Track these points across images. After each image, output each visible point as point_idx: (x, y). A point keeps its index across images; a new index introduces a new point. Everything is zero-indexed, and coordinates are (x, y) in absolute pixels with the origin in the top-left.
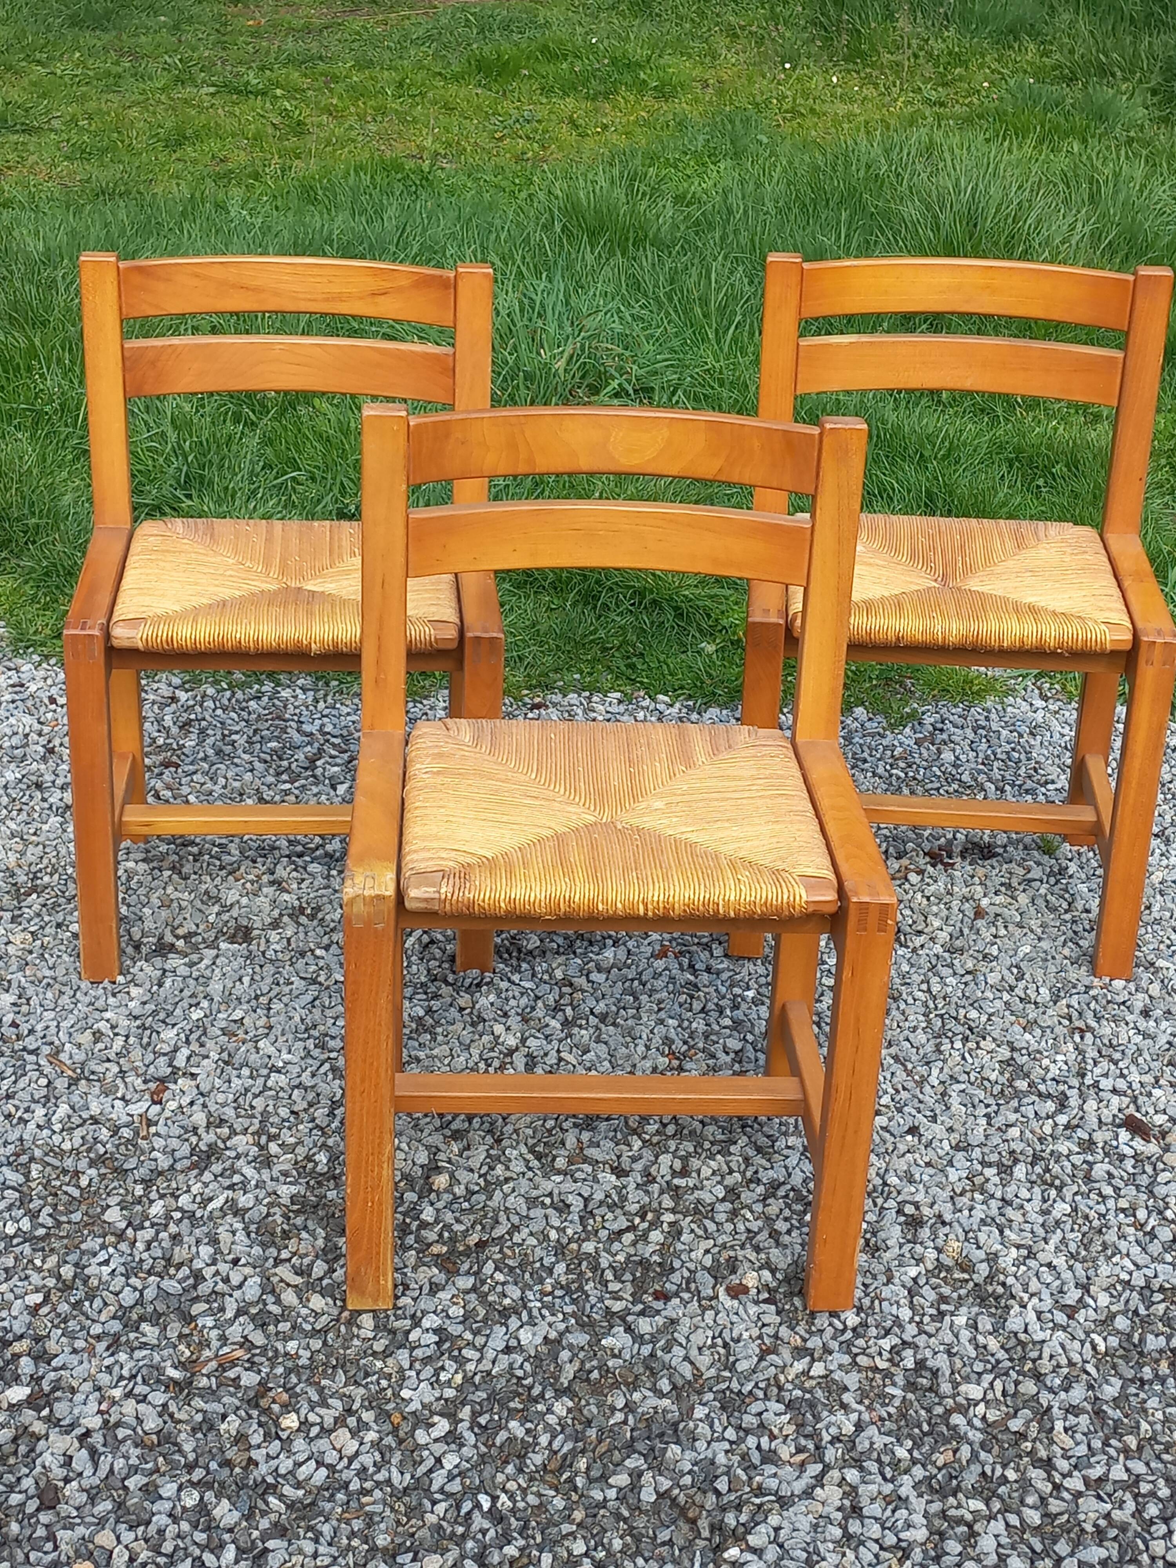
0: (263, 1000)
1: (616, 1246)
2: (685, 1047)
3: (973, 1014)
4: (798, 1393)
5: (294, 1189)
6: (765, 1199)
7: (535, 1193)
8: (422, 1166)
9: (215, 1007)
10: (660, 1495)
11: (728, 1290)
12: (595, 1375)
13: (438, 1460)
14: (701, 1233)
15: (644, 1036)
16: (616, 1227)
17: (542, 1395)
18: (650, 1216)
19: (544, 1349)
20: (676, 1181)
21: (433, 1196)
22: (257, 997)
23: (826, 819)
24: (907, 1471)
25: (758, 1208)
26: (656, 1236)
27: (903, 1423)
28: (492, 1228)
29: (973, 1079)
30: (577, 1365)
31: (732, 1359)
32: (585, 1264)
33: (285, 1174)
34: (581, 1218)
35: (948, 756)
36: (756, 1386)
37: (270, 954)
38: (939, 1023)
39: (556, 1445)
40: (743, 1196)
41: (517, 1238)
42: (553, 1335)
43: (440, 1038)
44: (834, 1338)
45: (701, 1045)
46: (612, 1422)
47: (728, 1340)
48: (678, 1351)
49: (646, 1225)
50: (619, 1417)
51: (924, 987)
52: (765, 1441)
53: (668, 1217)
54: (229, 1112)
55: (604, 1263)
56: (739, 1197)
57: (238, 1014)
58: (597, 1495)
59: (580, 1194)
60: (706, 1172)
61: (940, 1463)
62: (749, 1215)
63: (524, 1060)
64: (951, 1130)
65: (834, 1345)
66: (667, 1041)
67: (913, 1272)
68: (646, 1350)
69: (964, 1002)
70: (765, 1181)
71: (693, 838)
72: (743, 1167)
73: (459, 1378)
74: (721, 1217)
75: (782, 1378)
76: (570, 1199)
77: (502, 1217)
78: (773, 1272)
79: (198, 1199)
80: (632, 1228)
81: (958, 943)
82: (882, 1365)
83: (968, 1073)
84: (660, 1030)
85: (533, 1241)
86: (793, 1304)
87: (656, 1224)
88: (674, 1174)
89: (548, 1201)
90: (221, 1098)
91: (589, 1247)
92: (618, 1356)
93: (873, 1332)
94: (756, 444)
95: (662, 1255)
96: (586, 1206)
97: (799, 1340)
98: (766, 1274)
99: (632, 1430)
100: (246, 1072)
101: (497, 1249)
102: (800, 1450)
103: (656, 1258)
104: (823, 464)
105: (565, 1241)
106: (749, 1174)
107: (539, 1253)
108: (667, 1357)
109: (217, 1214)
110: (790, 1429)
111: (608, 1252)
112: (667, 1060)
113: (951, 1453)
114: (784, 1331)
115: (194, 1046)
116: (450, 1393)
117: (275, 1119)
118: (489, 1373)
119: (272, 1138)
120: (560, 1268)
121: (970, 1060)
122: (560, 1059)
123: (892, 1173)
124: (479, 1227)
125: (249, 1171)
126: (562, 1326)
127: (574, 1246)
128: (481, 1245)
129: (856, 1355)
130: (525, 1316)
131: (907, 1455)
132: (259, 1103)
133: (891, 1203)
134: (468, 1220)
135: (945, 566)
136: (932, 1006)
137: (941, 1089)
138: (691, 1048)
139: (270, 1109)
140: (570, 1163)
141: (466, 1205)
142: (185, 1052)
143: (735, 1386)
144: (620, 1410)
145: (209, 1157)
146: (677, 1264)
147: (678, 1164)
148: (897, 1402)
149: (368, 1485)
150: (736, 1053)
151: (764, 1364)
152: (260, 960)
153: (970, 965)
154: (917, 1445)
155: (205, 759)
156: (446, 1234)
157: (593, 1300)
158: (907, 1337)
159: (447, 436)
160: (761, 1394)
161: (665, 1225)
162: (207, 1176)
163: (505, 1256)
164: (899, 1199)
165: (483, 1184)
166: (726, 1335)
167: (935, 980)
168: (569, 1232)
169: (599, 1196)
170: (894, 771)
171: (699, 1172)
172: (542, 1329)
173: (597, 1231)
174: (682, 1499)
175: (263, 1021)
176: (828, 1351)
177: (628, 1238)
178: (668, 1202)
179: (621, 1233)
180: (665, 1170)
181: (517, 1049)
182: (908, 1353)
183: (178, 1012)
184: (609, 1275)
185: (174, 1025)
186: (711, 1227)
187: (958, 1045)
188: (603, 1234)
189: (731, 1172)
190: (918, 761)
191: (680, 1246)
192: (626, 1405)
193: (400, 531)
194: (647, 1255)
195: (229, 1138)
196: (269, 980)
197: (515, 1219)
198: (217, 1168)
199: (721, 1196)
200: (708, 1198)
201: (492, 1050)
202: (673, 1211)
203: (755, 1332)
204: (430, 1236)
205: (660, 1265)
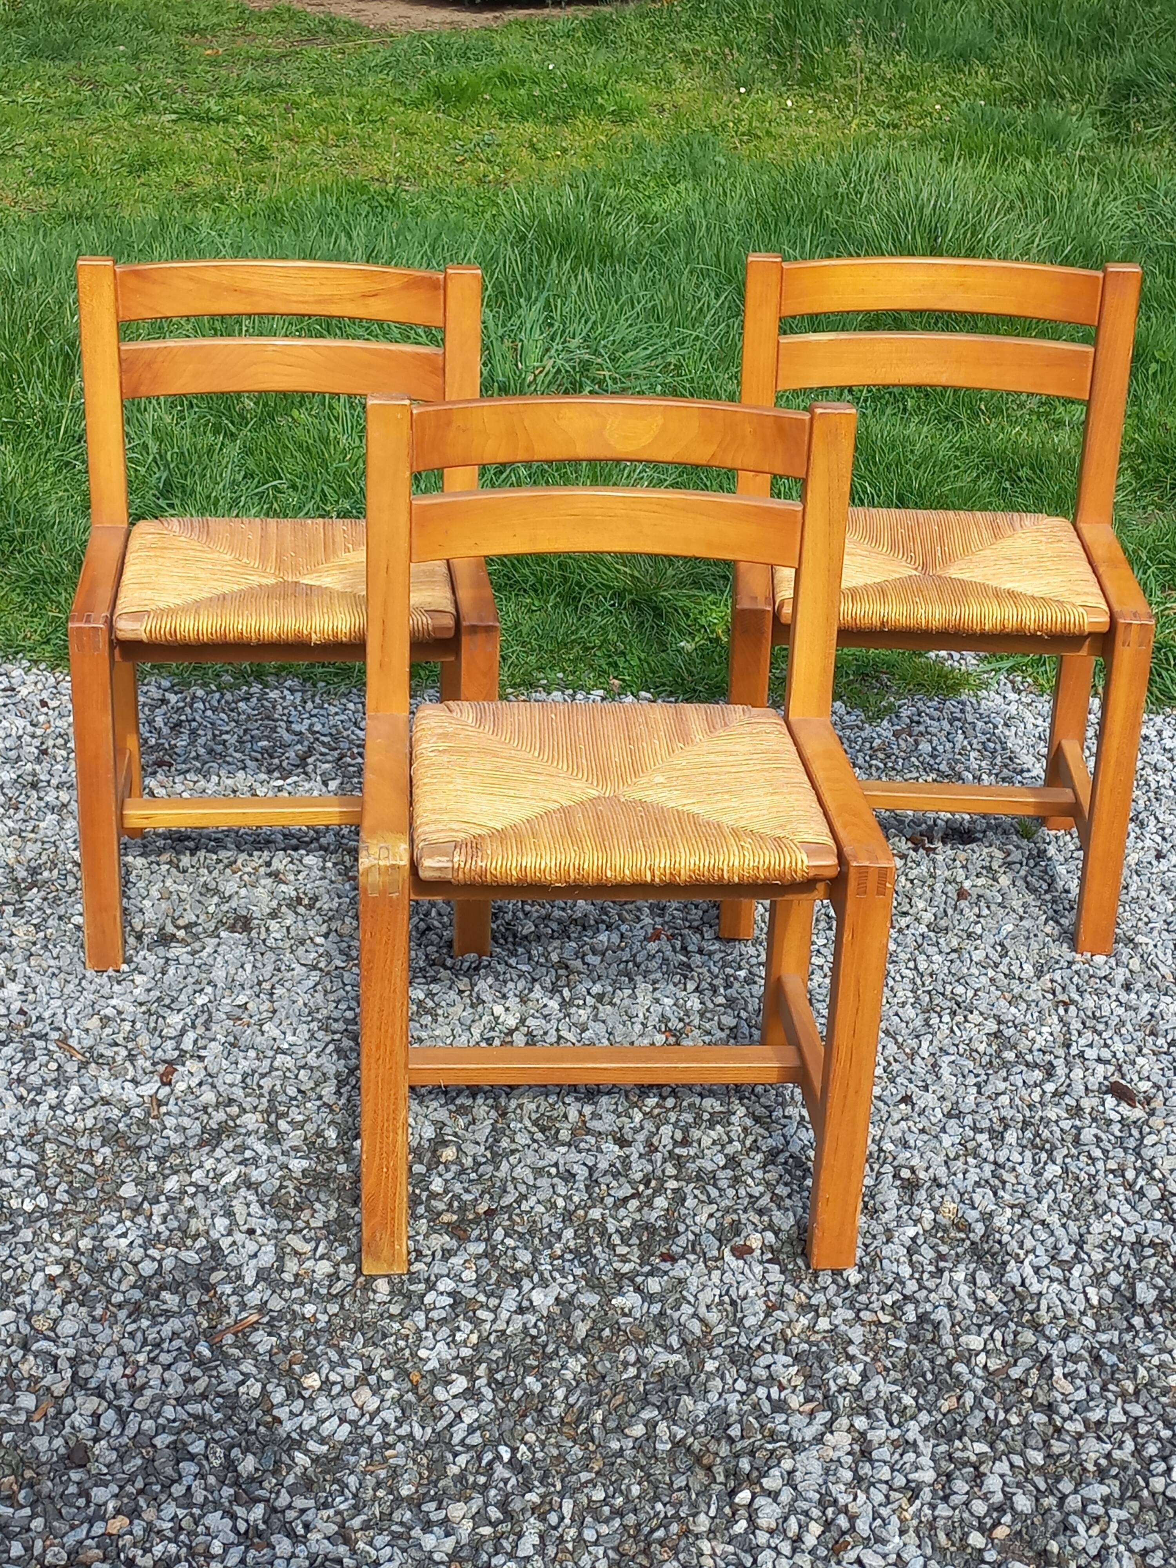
0: (266, 986)
1: (622, 1212)
2: (681, 1025)
3: (960, 990)
4: (806, 1346)
5: (305, 1163)
6: (764, 1166)
7: (541, 1164)
8: (429, 1140)
9: (219, 992)
10: (677, 1444)
11: (733, 1250)
12: (607, 1332)
13: (458, 1415)
14: (704, 1198)
15: (641, 1015)
16: (621, 1194)
17: (556, 1352)
18: (653, 1184)
19: (557, 1310)
20: (677, 1151)
21: (441, 1168)
22: (259, 983)
23: (823, 790)
24: (913, 1417)
25: (758, 1174)
26: (661, 1202)
27: (907, 1373)
28: (500, 1198)
29: (961, 1051)
30: (589, 1324)
31: (739, 1315)
32: (591, 1230)
33: (295, 1149)
34: (587, 1187)
35: (925, 747)
36: (764, 1339)
37: (270, 942)
38: (927, 999)
39: (571, 1400)
40: (743, 1163)
41: (525, 1206)
42: (564, 1295)
43: (440, 1019)
44: (837, 1294)
45: (696, 1022)
46: (625, 1376)
47: (735, 1297)
48: (687, 1309)
49: (650, 1191)
50: (632, 1371)
51: (911, 965)
52: (774, 1392)
53: (672, 1184)
54: (238, 1093)
55: (611, 1229)
56: (739, 1165)
57: (241, 1000)
58: (615, 1445)
59: (584, 1164)
60: (706, 1142)
61: (944, 1409)
62: (750, 1181)
63: (524, 1039)
64: (943, 1098)
65: (838, 1301)
66: (664, 1019)
67: (911, 1231)
68: (656, 1309)
69: (950, 978)
70: (764, 1148)
71: (695, 809)
72: (742, 1136)
73: (474, 1339)
74: (723, 1183)
75: (788, 1332)
76: (576, 1169)
77: (510, 1187)
78: (776, 1234)
79: (211, 1175)
80: (637, 1195)
81: (943, 923)
82: (885, 1319)
83: (957, 1046)
84: (656, 1009)
85: (540, 1209)
86: (796, 1264)
87: (660, 1190)
88: (676, 1144)
89: (553, 1171)
90: (229, 1079)
91: (595, 1213)
92: (629, 1315)
93: (876, 1288)
94: (748, 428)
95: (667, 1220)
96: (591, 1175)
97: (803, 1298)
98: (770, 1236)
99: (645, 1384)
100: (252, 1054)
101: (506, 1216)
102: (808, 1400)
103: (661, 1223)
104: (813, 448)
105: (572, 1208)
106: (748, 1143)
107: (547, 1219)
108: (676, 1315)
109: (230, 1188)
110: (798, 1381)
111: (615, 1217)
112: (664, 1037)
113: (954, 1400)
114: (789, 1289)
115: (200, 1030)
116: (466, 1352)
117: (282, 1098)
118: (503, 1332)
119: (281, 1116)
120: (569, 1233)
121: (958, 1033)
122: (560, 1037)
123: (887, 1140)
124: (487, 1196)
125: (260, 1147)
126: (573, 1288)
127: (581, 1212)
128: (490, 1213)
129: (859, 1310)
130: (536, 1278)
131: (912, 1402)
132: (266, 1083)
133: (887, 1168)
134: (476, 1190)
135: (925, 556)
136: (919, 982)
137: (931, 1060)
138: (685, 1025)
139: (278, 1088)
140: (574, 1134)
141: (473, 1176)
142: (191, 1036)
143: (743, 1340)
144: (633, 1365)
145: (219, 1135)
146: (682, 1228)
147: (679, 1136)
148: (901, 1353)
149: (390, 1439)
150: (731, 1029)
151: (770, 1319)
152: (261, 948)
153: (955, 943)
154: (922, 1393)
155: (197, 757)
156: (456, 1204)
157: (602, 1263)
158: (907, 1292)
159: (449, 424)
160: (768, 1348)
161: (669, 1192)
162: (219, 1153)
163: (514, 1223)
164: (895, 1163)
165: (489, 1155)
166: (733, 1293)
167: (921, 958)
168: (576, 1199)
169: (603, 1165)
170: (874, 762)
171: (699, 1142)
172: (554, 1290)
173: (602, 1199)
174: (696, 1447)
175: (267, 1005)
176: (831, 1306)
177: (634, 1204)
178: (671, 1171)
179: (626, 1200)
180: (666, 1140)
181: (517, 1029)
182: (910, 1308)
183: (183, 998)
184: (616, 1239)
185: (179, 1011)
186: (714, 1193)
187: (946, 1018)
188: (609, 1201)
189: (731, 1141)
190: (896, 752)
191: (683, 1211)
192: (638, 1360)
193: (404, 518)
194: (652, 1220)
195: (238, 1116)
196: (270, 968)
197: (523, 1189)
198: (228, 1145)
199: (721, 1164)
200: (709, 1166)
201: (492, 1029)
202: (676, 1178)
203: (761, 1290)
204: (440, 1206)
205: (665, 1229)
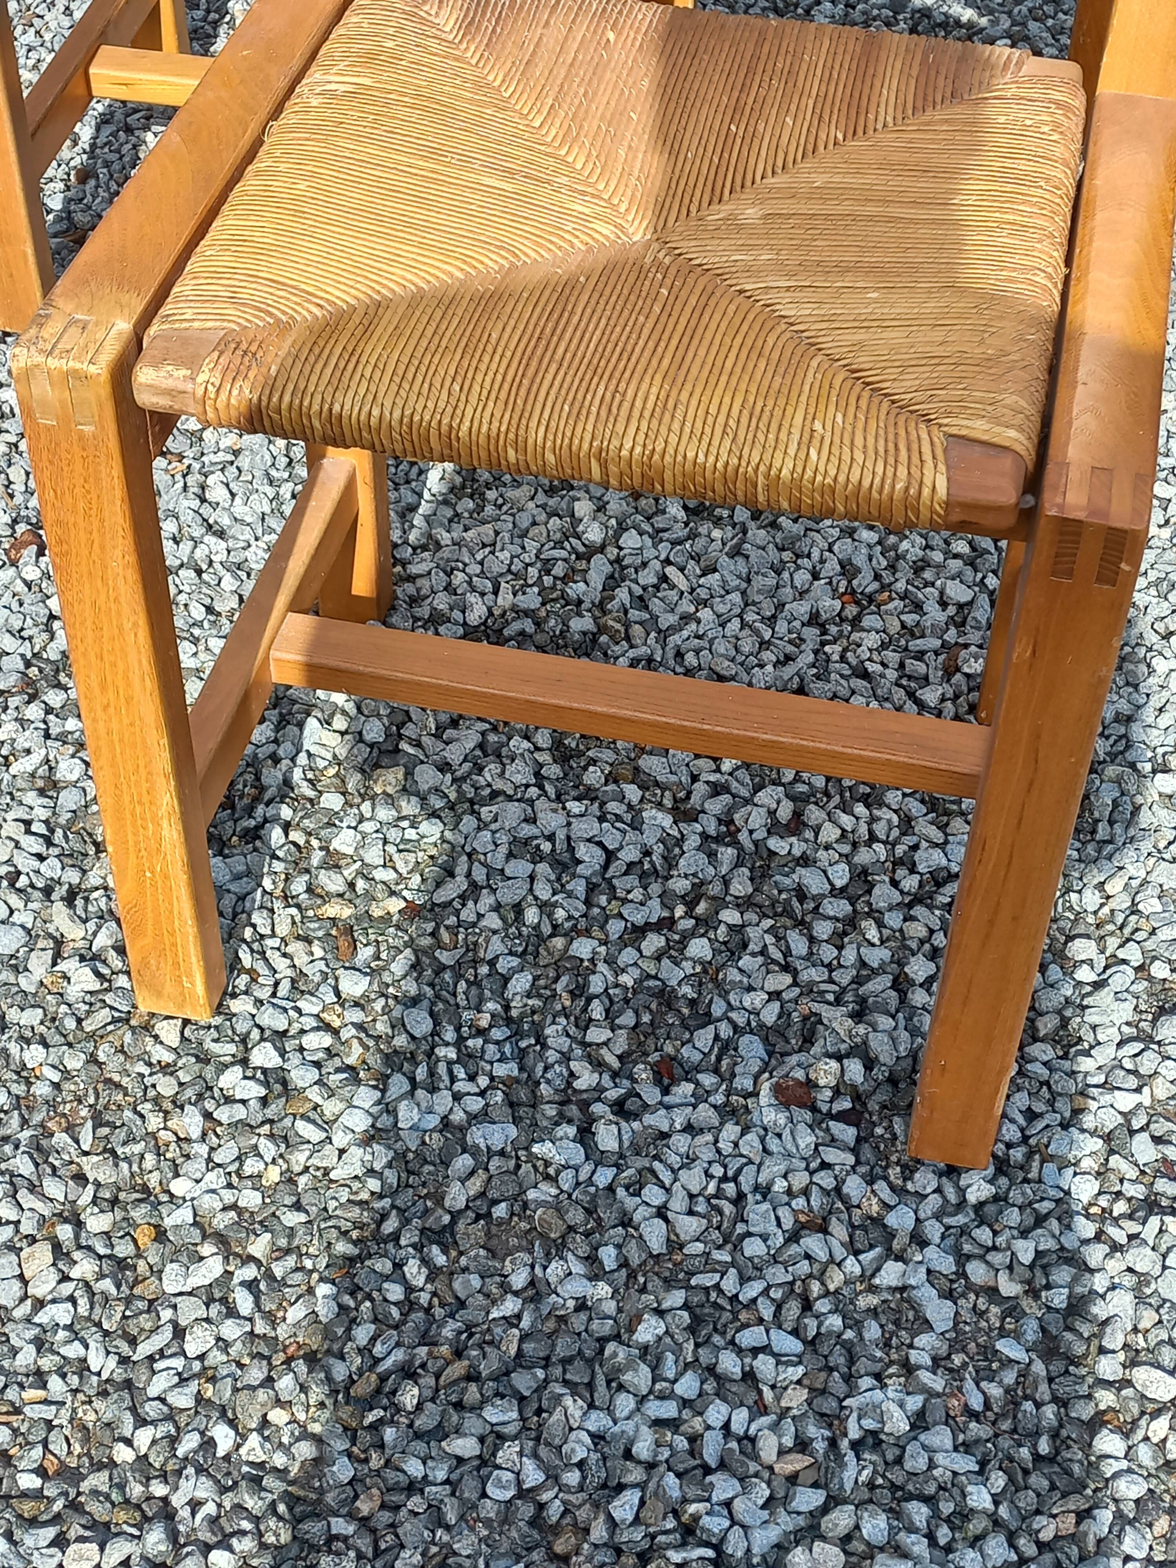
1: (628, 956)
2: (876, 585)
4: (835, 1322)
6: (911, 905)
7: (527, 830)
8: (372, 746)
10: (523, 1493)
11: (778, 1090)
12: (500, 1211)
13: (179, 1333)
14: (777, 955)
15: (816, 554)
16: (638, 917)
17: (395, 1237)
18: (701, 908)
19: (435, 1141)
20: (773, 843)
21: (367, 806)
24: (976, 1542)
25: (894, 920)
26: (699, 948)
27: (1006, 1425)
28: (438, 886)
30: (476, 1185)
31: (740, 1228)
32: (564, 979)
34: (589, 889)
36: (766, 1292)
39: (379, 1349)
40: (876, 891)
41: (468, 914)
42: (458, 1116)
43: (489, 509)
44: (938, 1216)
45: (901, 586)
46: (495, 1314)
47: (746, 1188)
48: (653, 1195)
49: (690, 923)
50: (510, 1306)
52: (740, 1418)
53: (732, 915)
55: (596, 984)
56: (869, 892)
58: (414, 1468)
59: (600, 844)
60: (829, 833)
61: (1046, 1535)
62: (873, 934)
63: (608, 569)
65: (933, 1230)
66: (848, 569)
67: (1125, 1101)
68: (604, 1177)
70: (922, 868)
72: (895, 833)
73: (273, 1175)
74: (823, 929)
75: (815, 1288)
76: (583, 851)
77: (461, 868)
78: (869, 1064)
80: (667, 924)
82: (1008, 1287)
85: (493, 921)
86: (889, 1128)
87: (706, 924)
88: (775, 828)
89: (546, 847)
91: (583, 948)
92: (553, 1180)
93: (1013, 1217)
95: (698, 986)
96: (606, 867)
97: (875, 1208)
98: (855, 1069)
99: (522, 1340)
101: (430, 927)
102: (802, 1445)
103: (687, 990)
105: (547, 930)
106: (900, 850)
107: (496, 946)
108: (631, 1202)
110: (796, 1399)
111: (610, 961)
112: (838, 604)
113: (1072, 1518)
114: (854, 1186)
116: (250, 1199)
118: (326, 1172)
120: (521, 983)
122: (664, 578)
123: (1151, 891)
124: (418, 878)
126: (475, 1104)
127: (559, 942)
128: (409, 914)
129: (969, 1257)
130: (421, 1073)
131: (988, 1504)
134: (406, 861)
138: (883, 588)
140: (612, 778)
141: (412, 833)
143: (730, 1284)
144: (516, 1294)
146: (718, 1008)
147: (785, 812)
148: (1010, 1377)
149: (47, 1362)
150: (960, 606)
151: (794, 1249)
154: (1015, 1486)
156: (361, 884)
157: (552, 1056)
158: (1070, 1242)
160: (767, 1311)
161: (722, 929)
163: (440, 946)
164: (1149, 945)
166: (746, 1181)
168: (561, 913)
169: (632, 853)
171: (817, 830)
172: (443, 1101)
173: (607, 918)
174: (554, 1511)
176: (919, 1240)
177: (653, 942)
178: (741, 886)
179: (639, 932)
180: (760, 818)
181: (602, 549)
182: (1062, 1275)
184: (597, 1010)
186: (799, 946)
188: (615, 928)
189: (873, 838)
191: (733, 975)
192: (532, 1283)
194: (674, 983)
197: (480, 874)
199: (839, 883)
200: (815, 885)
201: (559, 545)
202: (744, 904)
203: (800, 1180)
204: (333, 882)
205: (692, 1003)
